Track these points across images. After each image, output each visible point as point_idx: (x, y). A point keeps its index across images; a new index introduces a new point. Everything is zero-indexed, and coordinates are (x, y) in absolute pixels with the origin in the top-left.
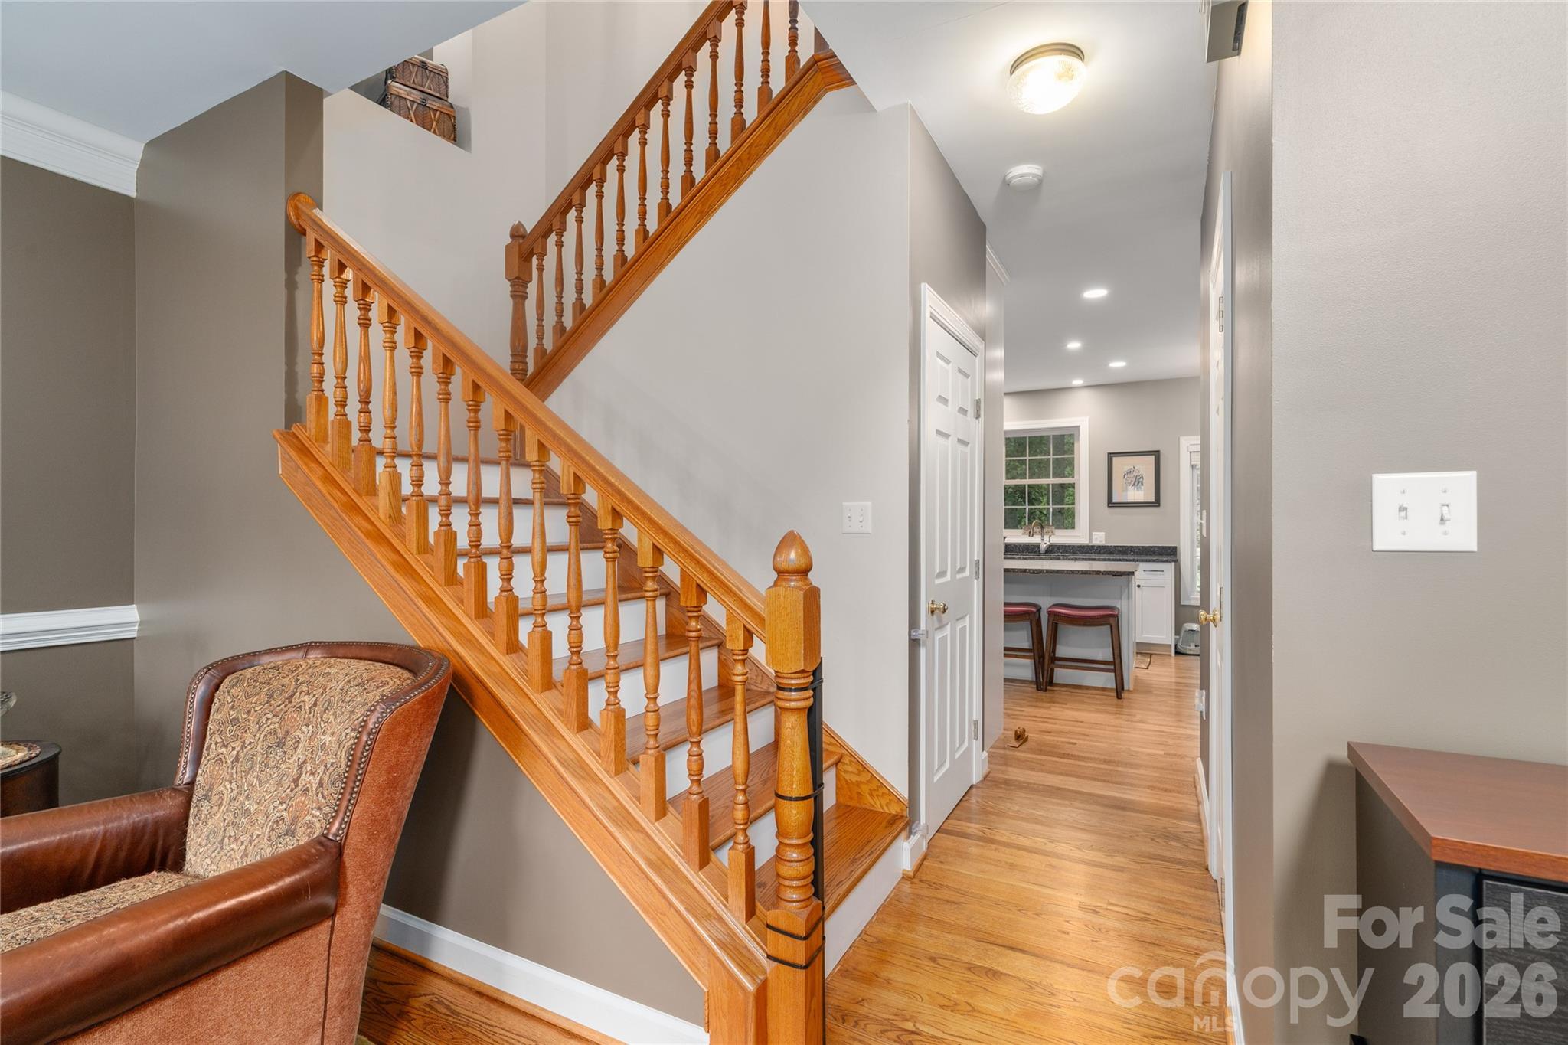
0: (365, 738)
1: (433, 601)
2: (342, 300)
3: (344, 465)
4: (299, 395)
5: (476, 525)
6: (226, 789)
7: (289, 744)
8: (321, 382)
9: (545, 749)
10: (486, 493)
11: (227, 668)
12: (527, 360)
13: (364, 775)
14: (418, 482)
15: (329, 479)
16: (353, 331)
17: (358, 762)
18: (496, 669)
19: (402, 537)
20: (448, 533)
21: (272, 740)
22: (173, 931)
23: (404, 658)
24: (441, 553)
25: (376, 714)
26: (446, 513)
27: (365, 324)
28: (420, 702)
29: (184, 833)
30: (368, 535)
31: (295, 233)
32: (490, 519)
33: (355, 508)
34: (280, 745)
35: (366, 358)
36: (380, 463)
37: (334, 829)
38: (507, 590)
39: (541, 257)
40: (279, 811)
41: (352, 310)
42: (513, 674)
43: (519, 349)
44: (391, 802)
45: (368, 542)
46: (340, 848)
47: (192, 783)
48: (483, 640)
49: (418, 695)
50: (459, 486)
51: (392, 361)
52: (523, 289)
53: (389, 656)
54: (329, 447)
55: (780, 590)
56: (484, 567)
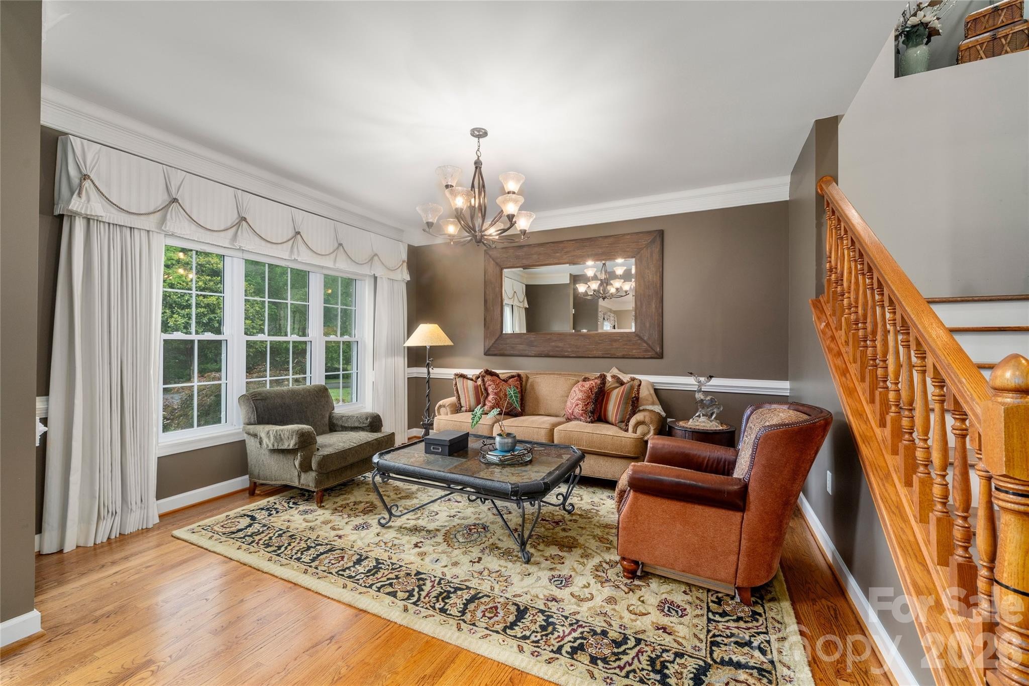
0: (756, 441)
4: (823, 280)
13: (755, 456)
17: (754, 450)
19: (848, 353)
24: (859, 362)
25: (760, 432)
33: (834, 337)
37: (747, 476)
38: (883, 387)
42: (880, 439)
46: (746, 485)
47: (740, 449)
48: (871, 417)
49: (782, 429)
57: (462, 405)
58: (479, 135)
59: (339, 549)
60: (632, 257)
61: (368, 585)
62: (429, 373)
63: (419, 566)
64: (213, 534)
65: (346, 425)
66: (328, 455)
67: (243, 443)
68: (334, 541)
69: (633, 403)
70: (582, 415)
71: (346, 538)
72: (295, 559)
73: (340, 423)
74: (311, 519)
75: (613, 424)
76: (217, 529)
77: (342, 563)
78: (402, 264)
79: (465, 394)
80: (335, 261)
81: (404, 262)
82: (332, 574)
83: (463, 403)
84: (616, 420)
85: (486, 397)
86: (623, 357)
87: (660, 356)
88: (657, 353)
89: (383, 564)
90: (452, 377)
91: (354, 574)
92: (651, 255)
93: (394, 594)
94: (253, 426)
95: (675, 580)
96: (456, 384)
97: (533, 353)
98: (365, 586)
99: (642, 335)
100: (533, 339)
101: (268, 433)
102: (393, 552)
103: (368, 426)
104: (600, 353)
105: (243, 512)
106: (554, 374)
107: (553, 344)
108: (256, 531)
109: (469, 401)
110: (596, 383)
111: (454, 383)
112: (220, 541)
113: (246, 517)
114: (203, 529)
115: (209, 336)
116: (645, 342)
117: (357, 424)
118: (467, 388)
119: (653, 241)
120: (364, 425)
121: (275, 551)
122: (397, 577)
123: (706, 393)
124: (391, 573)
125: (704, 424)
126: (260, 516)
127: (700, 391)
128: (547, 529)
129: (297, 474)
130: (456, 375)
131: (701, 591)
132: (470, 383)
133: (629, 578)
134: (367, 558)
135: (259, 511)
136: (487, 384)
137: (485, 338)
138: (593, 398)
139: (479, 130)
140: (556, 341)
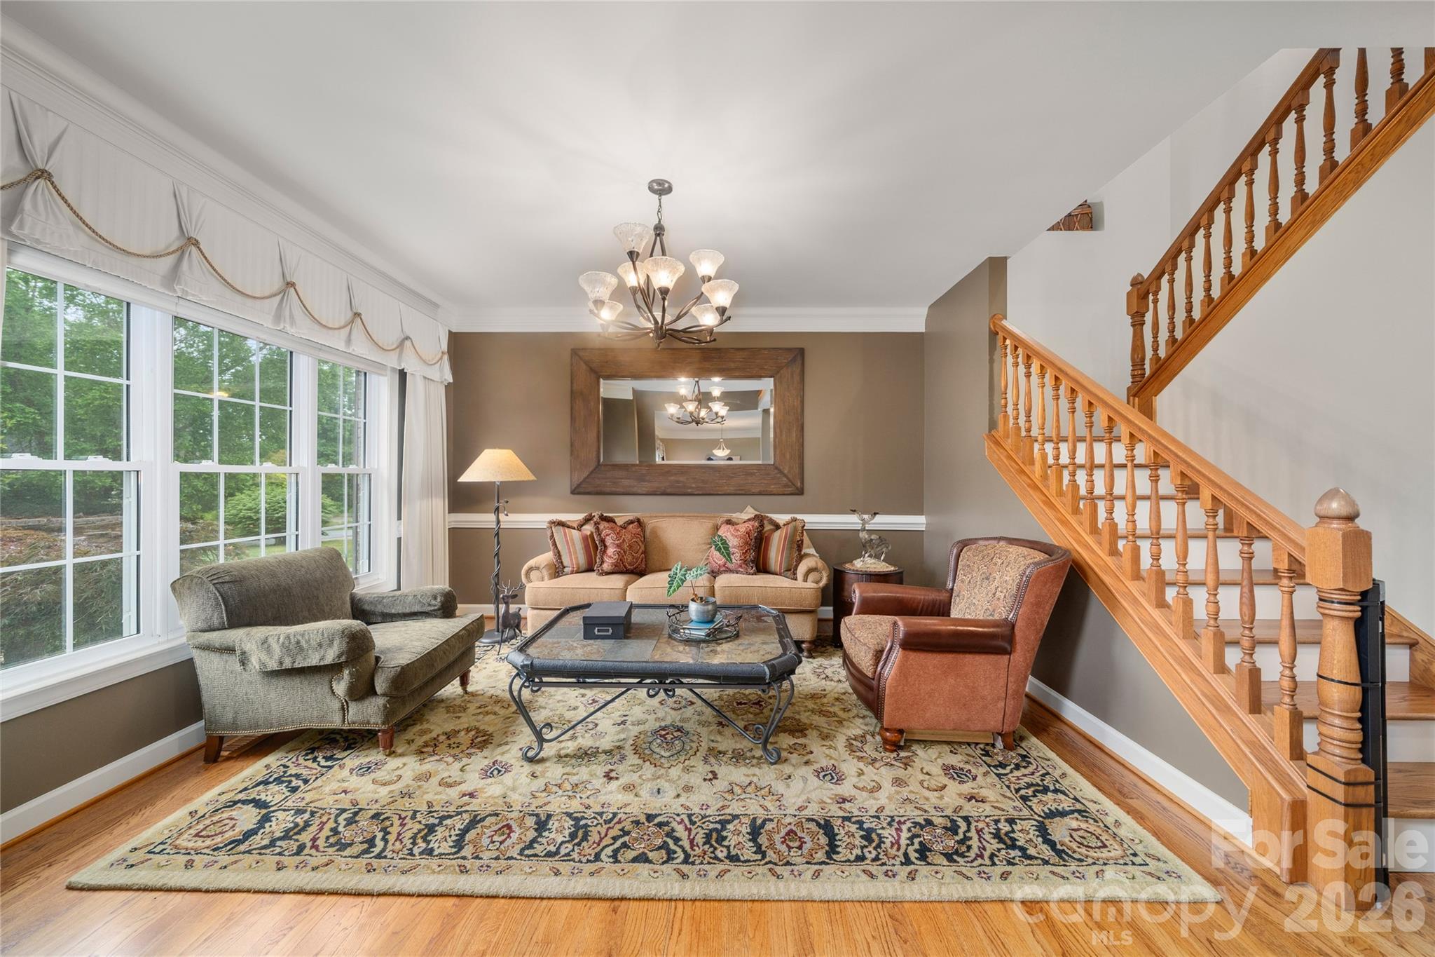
0: (1024, 579)
1: (1065, 523)
2: (1016, 365)
3: (1017, 450)
4: (995, 415)
5: (1091, 481)
6: (965, 593)
7: (991, 579)
8: (1006, 407)
9: (1131, 612)
10: (1097, 462)
11: (965, 543)
12: (1145, 366)
13: (1024, 595)
14: (1057, 458)
15: (1010, 457)
16: (1022, 379)
17: (1022, 589)
18: (1102, 563)
19: (1047, 487)
20: (1074, 485)
21: (983, 576)
22: (952, 630)
23: (1047, 549)
24: (1070, 496)
25: (1030, 569)
26: (1073, 474)
27: (1028, 375)
28: (1052, 567)
29: (950, 609)
30: (1029, 486)
31: (993, 334)
32: (1099, 476)
33: (1023, 472)
34: (987, 579)
35: (1029, 394)
36: (1037, 446)
37: (1011, 617)
38: (1110, 519)
39: (1156, 293)
40: (988, 606)
41: (1022, 369)
42: (1113, 567)
43: (1138, 360)
44: (1038, 613)
45: (1029, 489)
46: (1013, 626)
47: (952, 589)
48: (1095, 547)
49: (1051, 564)
50: (1081, 458)
51: (1043, 393)
52: (1141, 319)
53: (1039, 547)
54: (1010, 441)
55: (1320, 530)
56: (1095, 506)
57: (565, 564)
58: (660, 190)
59: (490, 815)
60: (771, 377)
61: (592, 858)
62: (498, 522)
63: (642, 806)
64: (189, 857)
65: (393, 611)
66: (408, 665)
67: (188, 666)
68: (466, 804)
69: (796, 548)
70: (741, 566)
71: (484, 795)
72: (421, 853)
73: (379, 609)
74: (387, 778)
75: (777, 574)
76: (185, 844)
77: (514, 836)
78: (441, 358)
79: (569, 549)
80: (349, 341)
81: (443, 353)
82: (516, 859)
83: (566, 560)
84: (780, 569)
85: (605, 552)
86: (760, 494)
87: (800, 492)
88: (797, 488)
89: (583, 818)
90: (545, 526)
91: (553, 849)
92: (792, 375)
93: (642, 858)
94: (217, 632)
95: (932, 741)
96: (552, 536)
97: (645, 490)
98: (588, 861)
99: (781, 468)
100: (644, 472)
101: (265, 641)
102: (584, 796)
103: (439, 609)
104: (732, 489)
105: (224, 798)
106: (683, 516)
107: (672, 478)
108: (292, 825)
109: (577, 558)
110: (753, 527)
111: (549, 534)
112: (220, 865)
113: (239, 805)
114: (149, 852)
115: (96, 463)
116: (785, 476)
117: (416, 609)
118: (572, 540)
119: (794, 360)
120: (433, 608)
121: (366, 851)
122: (627, 833)
123: (871, 532)
124: (610, 828)
125: (874, 566)
126: (275, 794)
127: (864, 530)
128: (756, 715)
129: (337, 705)
130: (552, 523)
131: (964, 747)
132: (575, 533)
133: (892, 751)
134: (549, 816)
135: (261, 787)
136: (603, 534)
137: (572, 470)
138: (752, 544)
139: (660, 182)
140: (676, 474)
